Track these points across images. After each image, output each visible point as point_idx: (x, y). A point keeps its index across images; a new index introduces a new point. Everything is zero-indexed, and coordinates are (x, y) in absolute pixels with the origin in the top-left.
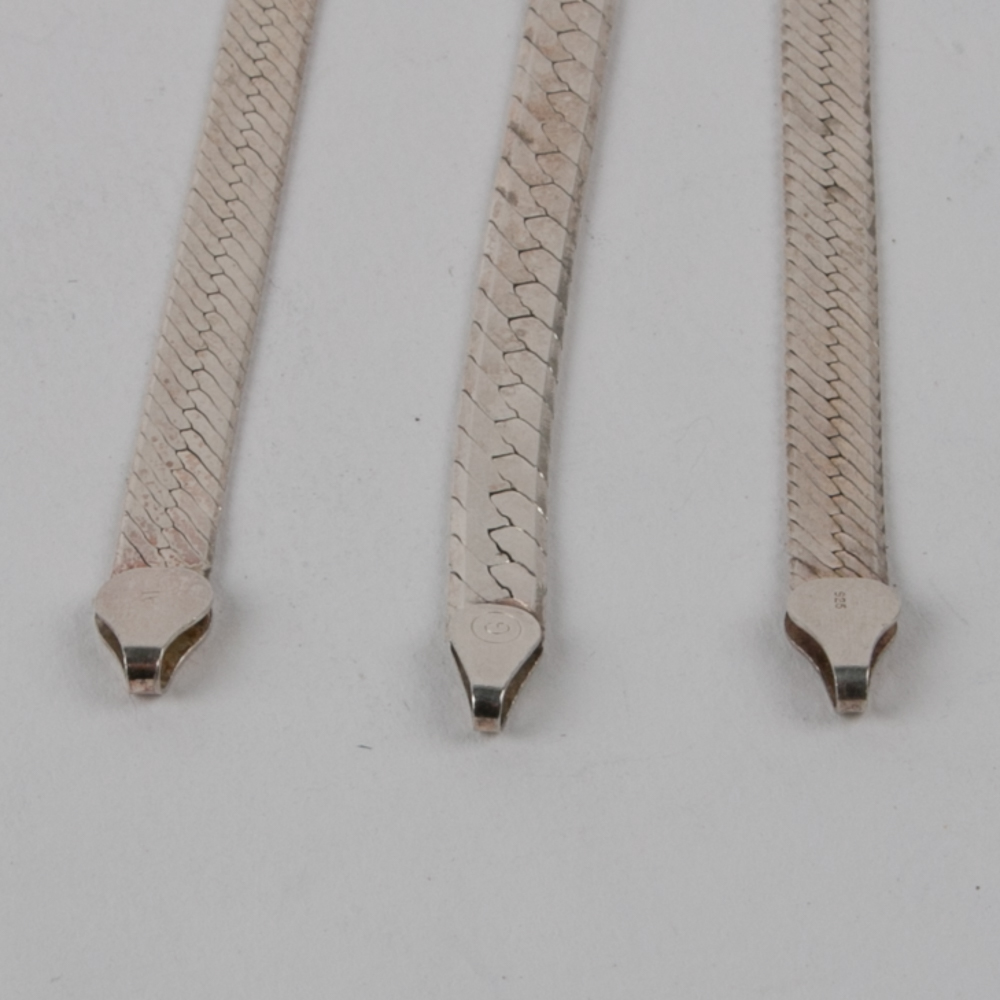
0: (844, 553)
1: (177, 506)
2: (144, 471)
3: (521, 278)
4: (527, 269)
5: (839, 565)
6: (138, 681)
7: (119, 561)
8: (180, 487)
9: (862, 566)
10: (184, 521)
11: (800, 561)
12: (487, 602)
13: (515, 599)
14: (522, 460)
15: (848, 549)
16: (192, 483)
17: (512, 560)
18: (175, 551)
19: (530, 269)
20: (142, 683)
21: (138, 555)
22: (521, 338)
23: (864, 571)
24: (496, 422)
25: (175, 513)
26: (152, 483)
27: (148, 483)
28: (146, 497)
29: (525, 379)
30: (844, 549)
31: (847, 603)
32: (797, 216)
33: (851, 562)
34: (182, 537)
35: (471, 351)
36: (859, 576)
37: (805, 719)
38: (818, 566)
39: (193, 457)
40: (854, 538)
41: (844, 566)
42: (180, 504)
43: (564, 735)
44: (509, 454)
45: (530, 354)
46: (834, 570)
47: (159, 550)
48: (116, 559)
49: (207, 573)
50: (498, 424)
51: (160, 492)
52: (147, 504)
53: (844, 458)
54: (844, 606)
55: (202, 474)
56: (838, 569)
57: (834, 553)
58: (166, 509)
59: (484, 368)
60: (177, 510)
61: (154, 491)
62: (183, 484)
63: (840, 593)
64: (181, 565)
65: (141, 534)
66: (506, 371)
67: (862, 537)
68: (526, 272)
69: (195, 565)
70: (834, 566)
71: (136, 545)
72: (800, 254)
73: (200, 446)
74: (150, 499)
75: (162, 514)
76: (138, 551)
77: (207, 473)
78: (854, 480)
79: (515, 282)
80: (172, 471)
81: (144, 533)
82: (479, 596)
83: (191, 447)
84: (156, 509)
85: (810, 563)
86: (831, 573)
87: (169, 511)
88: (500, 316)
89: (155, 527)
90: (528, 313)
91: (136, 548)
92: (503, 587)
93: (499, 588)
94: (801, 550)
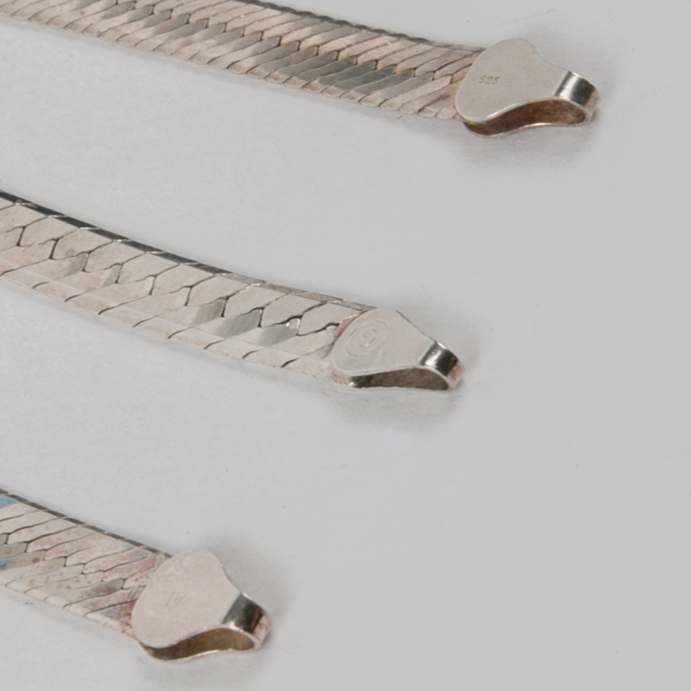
0: (437, 73)
1: (84, 564)
2: (31, 582)
3: (14, 237)
4: (7, 231)
5: (449, 78)
6: (257, 629)
7: (115, 623)
8: (66, 557)
9: (460, 62)
10: (103, 562)
11: (428, 105)
12: (333, 344)
13: (341, 322)
14: (201, 284)
15: (436, 69)
16: (67, 547)
17: (300, 317)
18: (132, 575)
19: (9, 229)
20: (261, 627)
21: (118, 606)
22: (76, 254)
23: (467, 61)
24: (150, 294)
25: (91, 568)
26: (48, 578)
27: (46, 582)
28: (60, 586)
29: (120, 261)
30: (434, 71)
31: (494, 75)
32: (80, 19)
33: (450, 69)
34: (119, 567)
35: (63, 297)
36: (470, 65)
37: (577, 151)
38: (442, 93)
39: (39, 541)
40: (427, 62)
41: (452, 75)
42: (84, 562)
43: (492, 329)
44: (190, 293)
45: (96, 252)
46: (451, 83)
47: (122, 588)
48: (111, 627)
49: (168, 556)
50: (153, 293)
51: (61, 574)
52: (68, 588)
53: (343, 49)
54: (496, 79)
55: (64, 537)
56: (452, 80)
57: (433, 80)
58: (83, 573)
59: (90, 290)
60: (86, 566)
61: (58, 578)
62: (64, 555)
63: (482, 79)
64: (150, 574)
65: (97, 599)
66: (102, 274)
67: (430, 56)
68: (9, 233)
69: (156, 564)
71: (107, 605)
72: (119, 28)
73: (31, 531)
74: (65, 584)
75: (85, 578)
76: (113, 605)
78: (369, 47)
79: (15, 243)
80: (44, 560)
82: (322, 348)
83: (28, 540)
84: (78, 581)
85: (434, 98)
86: (454, 84)
87: (85, 572)
88: (43, 264)
90: (53, 242)
91: (109, 606)
92: (324, 329)
93: (323, 331)
94: (417, 102)
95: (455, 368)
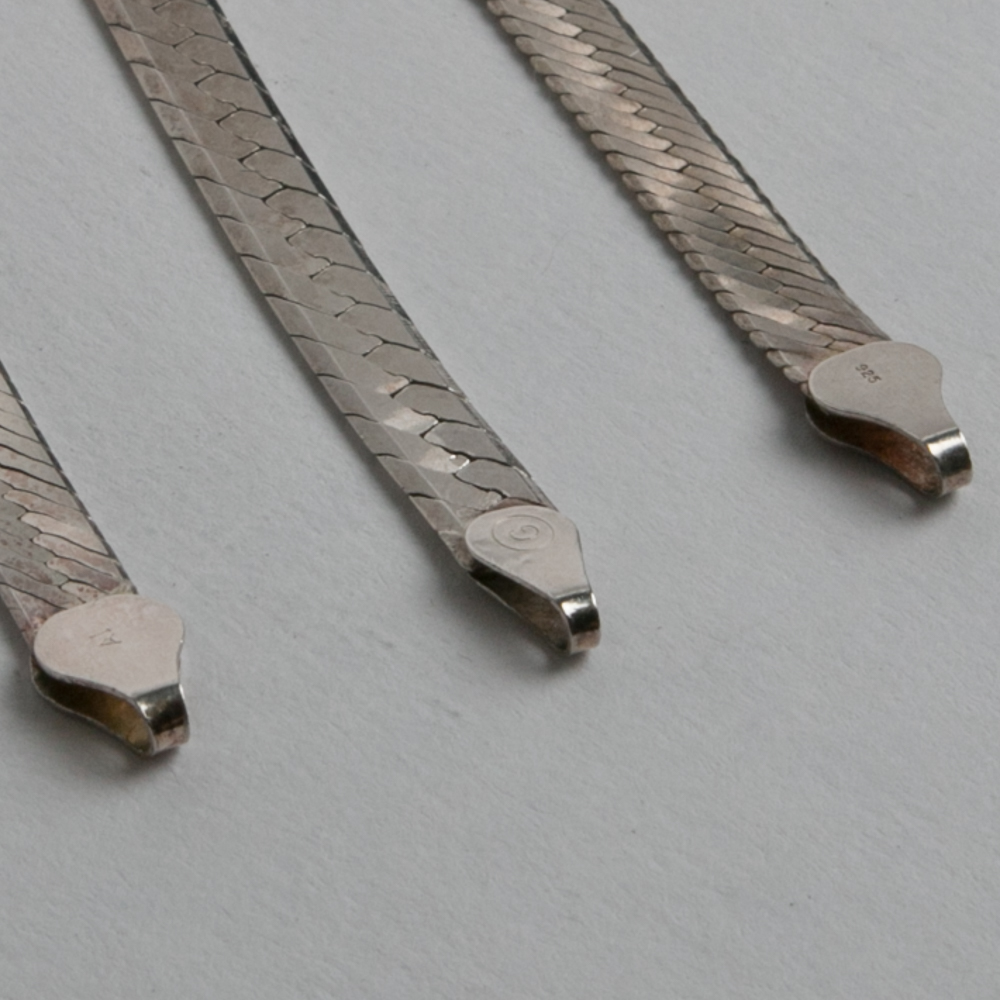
0: (822, 326)
1: (40, 532)
3: (243, 149)
4: (241, 139)
5: (830, 341)
6: (165, 734)
8: (27, 511)
10: (62, 546)
12: (484, 512)
13: (510, 496)
14: (397, 347)
15: (822, 321)
16: (38, 502)
17: (471, 459)
18: (81, 582)
19: (244, 137)
20: (170, 735)
21: (40, 601)
22: (293, 216)
23: (860, 338)
24: (337, 316)
25: (45, 541)
29: (332, 258)
30: (819, 323)
31: (877, 372)
33: (837, 331)
34: (74, 563)
35: (243, 249)
36: (860, 344)
38: (806, 348)
39: (13, 472)
40: (821, 307)
41: (834, 340)
42: (42, 530)
44: (378, 347)
45: (315, 230)
46: (826, 347)
47: (60, 587)
49: (134, 591)
50: (340, 317)
51: (8, 524)
54: (877, 378)
55: (43, 488)
56: (830, 344)
57: (811, 329)
58: (31, 540)
59: (277, 263)
60: (41, 535)
62: (28, 507)
63: (861, 367)
64: (100, 595)
65: (24, 578)
66: (304, 257)
67: (830, 304)
69: (116, 589)
70: (826, 344)
71: (28, 591)
73: (13, 457)
75: (30, 547)
76: (37, 597)
77: (46, 485)
79: (239, 157)
80: (3, 496)
81: (27, 575)
84: (19, 544)
86: (827, 351)
87: (35, 541)
88: (250, 199)
89: (36, 564)
90: (280, 186)
91: (31, 595)
92: (487, 490)
93: (484, 493)
95: (589, 633)
